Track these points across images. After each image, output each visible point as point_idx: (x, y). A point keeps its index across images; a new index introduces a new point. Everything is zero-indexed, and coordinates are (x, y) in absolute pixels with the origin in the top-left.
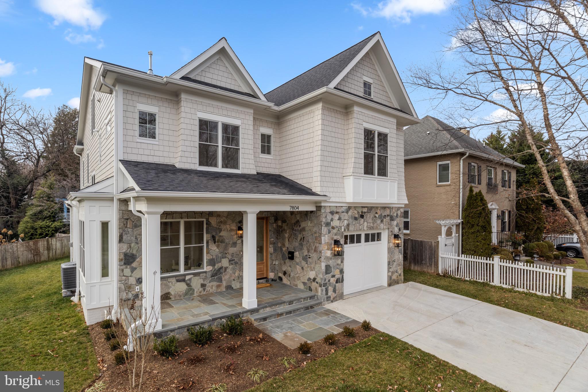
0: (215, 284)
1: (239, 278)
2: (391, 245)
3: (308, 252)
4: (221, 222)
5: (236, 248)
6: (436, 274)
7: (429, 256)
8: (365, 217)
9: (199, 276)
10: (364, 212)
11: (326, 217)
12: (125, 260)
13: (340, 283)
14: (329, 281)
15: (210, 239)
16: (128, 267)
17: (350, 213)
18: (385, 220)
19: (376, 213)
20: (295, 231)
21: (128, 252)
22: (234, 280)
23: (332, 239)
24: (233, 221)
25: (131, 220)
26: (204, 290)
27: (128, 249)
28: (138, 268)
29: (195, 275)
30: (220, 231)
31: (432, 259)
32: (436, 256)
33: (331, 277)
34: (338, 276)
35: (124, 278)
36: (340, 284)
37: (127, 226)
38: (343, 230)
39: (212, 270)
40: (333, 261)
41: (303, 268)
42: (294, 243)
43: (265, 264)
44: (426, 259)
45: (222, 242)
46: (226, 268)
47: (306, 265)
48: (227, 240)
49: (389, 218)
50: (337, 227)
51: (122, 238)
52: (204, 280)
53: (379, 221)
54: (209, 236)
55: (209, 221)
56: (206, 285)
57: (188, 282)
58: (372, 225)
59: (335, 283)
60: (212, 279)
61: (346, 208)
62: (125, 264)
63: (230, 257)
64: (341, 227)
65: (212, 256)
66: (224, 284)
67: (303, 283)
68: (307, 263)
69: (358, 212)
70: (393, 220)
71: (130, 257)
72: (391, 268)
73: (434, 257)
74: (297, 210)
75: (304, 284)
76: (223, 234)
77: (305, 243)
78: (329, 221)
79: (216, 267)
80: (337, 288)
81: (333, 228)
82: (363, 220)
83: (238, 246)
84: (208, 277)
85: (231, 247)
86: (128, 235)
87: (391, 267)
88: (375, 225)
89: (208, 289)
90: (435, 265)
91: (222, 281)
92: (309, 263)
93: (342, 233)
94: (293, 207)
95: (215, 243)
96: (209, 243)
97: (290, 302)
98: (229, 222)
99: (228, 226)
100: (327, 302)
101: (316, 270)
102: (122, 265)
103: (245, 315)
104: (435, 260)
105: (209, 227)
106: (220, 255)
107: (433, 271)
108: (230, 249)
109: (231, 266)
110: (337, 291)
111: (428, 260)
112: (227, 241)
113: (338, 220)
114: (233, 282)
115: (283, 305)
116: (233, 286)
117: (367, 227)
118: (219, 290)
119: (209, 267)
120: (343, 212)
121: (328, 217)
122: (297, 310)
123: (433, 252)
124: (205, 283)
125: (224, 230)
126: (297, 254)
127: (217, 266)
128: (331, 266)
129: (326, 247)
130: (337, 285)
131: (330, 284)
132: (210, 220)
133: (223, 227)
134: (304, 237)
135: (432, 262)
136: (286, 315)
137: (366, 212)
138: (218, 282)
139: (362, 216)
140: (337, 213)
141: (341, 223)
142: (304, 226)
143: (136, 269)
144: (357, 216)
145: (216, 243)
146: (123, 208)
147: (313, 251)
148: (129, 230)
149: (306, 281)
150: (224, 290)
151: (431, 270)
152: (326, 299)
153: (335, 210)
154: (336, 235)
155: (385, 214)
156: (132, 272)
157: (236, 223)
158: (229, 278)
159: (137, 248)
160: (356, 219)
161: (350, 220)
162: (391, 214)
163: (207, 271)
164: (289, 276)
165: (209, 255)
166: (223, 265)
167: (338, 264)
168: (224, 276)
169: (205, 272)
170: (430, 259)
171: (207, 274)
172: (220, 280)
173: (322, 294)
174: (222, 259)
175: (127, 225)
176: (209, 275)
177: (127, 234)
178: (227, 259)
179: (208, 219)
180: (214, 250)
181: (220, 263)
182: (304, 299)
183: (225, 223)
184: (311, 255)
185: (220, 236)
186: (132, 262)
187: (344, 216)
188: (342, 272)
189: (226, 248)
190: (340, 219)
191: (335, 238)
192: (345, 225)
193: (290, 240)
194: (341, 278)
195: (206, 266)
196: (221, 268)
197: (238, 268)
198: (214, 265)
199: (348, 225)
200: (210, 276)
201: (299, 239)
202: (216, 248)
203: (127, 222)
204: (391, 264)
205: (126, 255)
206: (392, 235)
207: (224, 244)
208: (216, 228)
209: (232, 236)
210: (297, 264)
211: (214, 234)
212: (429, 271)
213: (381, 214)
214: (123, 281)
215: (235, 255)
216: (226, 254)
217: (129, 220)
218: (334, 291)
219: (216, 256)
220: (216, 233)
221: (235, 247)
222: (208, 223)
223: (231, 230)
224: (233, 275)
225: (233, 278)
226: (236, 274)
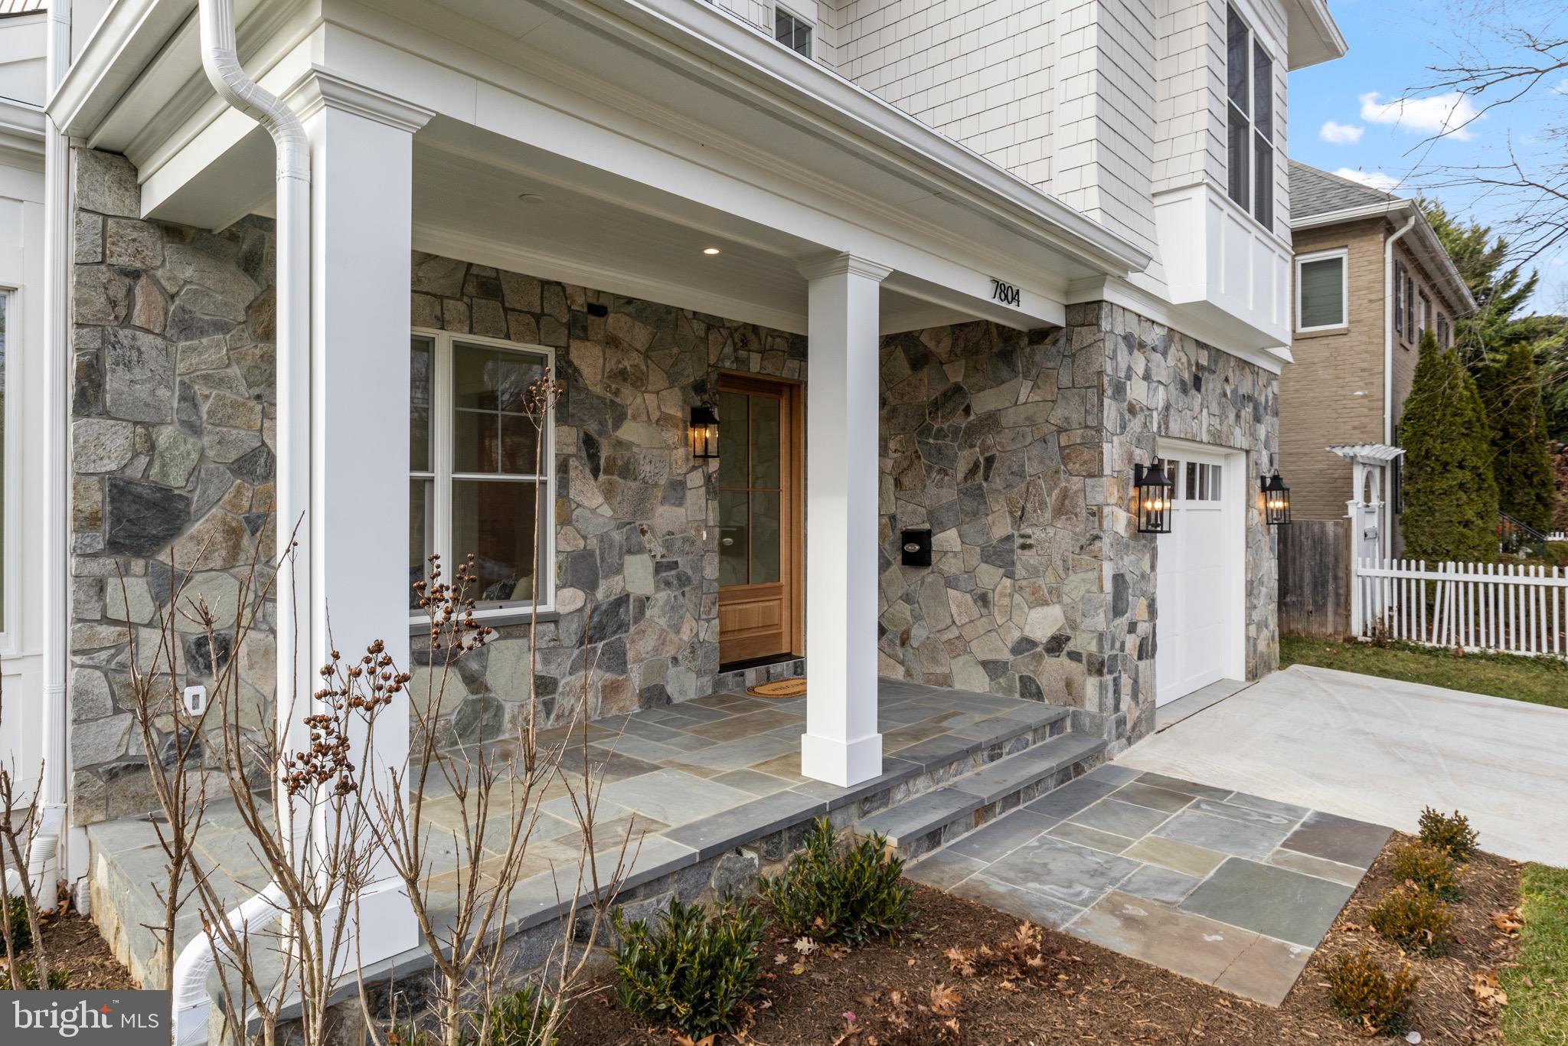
0: (596, 676)
1: (693, 652)
3: (1020, 518)
4: (622, 375)
5: (682, 510)
6: (1345, 640)
7: (1314, 577)
8: (1203, 389)
9: (526, 636)
10: (1202, 367)
11: (1114, 355)
12: (117, 520)
13: (1147, 658)
14: (1122, 647)
15: (572, 450)
16: (138, 565)
17: (1171, 360)
18: (1243, 414)
19: (1227, 381)
20: (940, 434)
21: (136, 472)
23: (1130, 458)
24: (673, 379)
25: (156, 282)
26: (548, 707)
27: (136, 455)
28: (198, 577)
29: (507, 629)
30: (620, 419)
31: (1324, 584)
32: (1341, 574)
33: (1126, 629)
34: (1144, 626)
35: (107, 632)
36: (1149, 663)
37: (129, 316)
38: (1155, 427)
39: (580, 610)
40: (1133, 558)
41: (983, 600)
42: (932, 490)
43: (785, 595)
44: (1301, 588)
45: (627, 471)
46: (643, 602)
47: (1007, 582)
48: (648, 468)
49: (1251, 407)
50: (1141, 410)
51: (99, 386)
52: (547, 657)
53: (1232, 415)
54: (572, 434)
55: (570, 364)
56: (554, 682)
57: (474, 666)
58: (1217, 423)
59: (1136, 658)
60: (583, 655)
62: (114, 546)
63: (659, 551)
64: (1151, 413)
65: (585, 538)
66: (636, 678)
67: (985, 664)
68: (1010, 575)
69: (1189, 363)
70: (1258, 420)
71: (151, 504)
72: (1253, 609)
73: (1336, 578)
75: (993, 668)
76: (629, 431)
77: (998, 483)
78: (1122, 377)
79: (599, 594)
80: (1140, 682)
81: (1132, 411)
82: (1199, 398)
83: (689, 497)
84: (566, 643)
86: (138, 374)
87: (1254, 604)
89: (564, 701)
90: (1337, 605)
91: (625, 663)
92: (1020, 571)
93: (1154, 437)
94: (1002, 288)
95: (595, 473)
96: (572, 474)
97: (993, 748)
98: (657, 378)
99: (651, 399)
100: (1117, 744)
101: (1066, 600)
102: (95, 556)
103: (838, 819)
104: (1337, 588)
105: (573, 394)
106: (617, 537)
107: (1330, 630)
108: (660, 511)
109: (663, 595)
110: (1140, 697)
111: (1307, 590)
112: (646, 469)
113: (1144, 379)
114: (672, 671)
116: (669, 690)
117: (1208, 430)
118: (614, 712)
119: (569, 592)
120: (1155, 349)
121: (1119, 358)
123: (1330, 559)
124: (553, 671)
125: (634, 417)
126: (946, 539)
127: (604, 592)
128: (1127, 579)
129: (1115, 493)
130: (1141, 666)
131: (1124, 663)
132: (574, 356)
133: (631, 399)
134: (990, 461)
135: (1325, 598)
136: (1003, 808)
137: (1206, 369)
138: (609, 669)
139: (1197, 384)
140: (1141, 347)
141: (1150, 397)
142: (991, 406)
143: (184, 578)
144: (1186, 376)
145: (602, 477)
146: (108, 200)
147: (1048, 515)
148: (145, 340)
149: (1006, 655)
150: (636, 709)
151: (1323, 624)
152: (1114, 731)
153: (1136, 331)
155: (1244, 392)
156: (159, 598)
157: (683, 389)
158: (656, 650)
159: (194, 456)
160: (1184, 388)
161: (1172, 389)
162: (1256, 394)
163: (562, 610)
164: (903, 644)
165: (567, 529)
166: (629, 588)
167: (1143, 577)
168: (633, 641)
169: (553, 619)
170: (1319, 585)
171: (563, 625)
172: (617, 660)
173: (1101, 706)
174: (627, 558)
175: (130, 307)
176: (570, 632)
177: (128, 366)
178: (646, 557)
179: (567, 348)
180: (593, 511)
181: (620, 577)
182: (1033, 732)
183: (638, 381)
184: (1037, 534)
185: (619, 443)
186: (160, 541)
187: (1159, 366)
188: (1152, 610)
189: (642, 505)
190: (1147, 376)
191: (1140, 454)
192: (1160, 409)
193: (906, 481)
194: (1150, 638)
195: (558, 588)
196: (623, 600)
197: (691, 606)
198: (589, 585)
199: (1167, 410)
200: (574, 639)
201: (962, 467)
202: (601, 500)
203: (130, 291)
204: (1256, 592)
205: (119, 489)
206: (1256, 477)
207: (633, 485)
208: (602, 399)
209: (668, 447)
210: (951, 582)
211: (592, 428)
212: (1315, 629)
213: (1236, 389)
214: (104, 655)
215: (679, 543)
216: (643, 532)
217: (143, 281)
218: (1135, 694)
219: (602, 538)
220: (602, 423)
221: (680, 502)
222: (567, 373)
223: (664, 421)
224: (672, 636)
225: (670, 651)
226: (686, 635)
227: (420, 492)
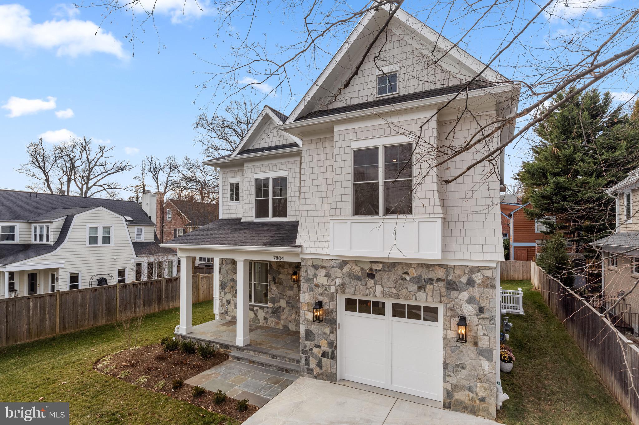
0: (275, 320)
1: (295, 321)
2: (452, 334)
4: (280, 266)
5: (292, 292)
8: (377, 277)
9: (264, 309)
10: (376, 270)
11: (306, 271)
12: (222, 285)
13: (328, 358)
14: (311, 350)
15: (272, 279)
16: (223, 291)
17: (346, 269)
18: (429, 287)
19: (406, 273)
22: (290, 322)
23: (316, 299)
24: (290, 267)
26: (267, 322)
27: (223, 279)
28: (228, 293)
29: (261, 308)
30: (279, 273)
33: (313, 345)
34: (325, 347)
36: (329, 360)
38: (333, 290)
39: (272, 307)
40: (317, 327)
45: (281, 283)
46: (284, 309)
49: (441, 284)
50: (323, 285)
51: (220, 271)
52: (267, 313)
53: (413, 288)
54: (272, 277)
55: (271, 264)
56: (268, 319)
57: (256, 312)
58: (393, 290)
59: (320, 355)
60: (272, 315)
61: (339, 262)
62: (222, 289)
63: (287, 299)
64: (330, 286)
65: (273, 295)
66: (282, 322)
69: (362, 269)
70: (454, 290)
71: (224, 284)
72: (450, 376)
74: (282, 260)
76: (281, 276)
78: (311, 276)
80: (323, 363)
81: (317, 286)
82: (372, 281)
83: (295, 289)
84: (270, 312)
85: (288, 290)
87: (452, 375)
88: (403, 292)
89: (269, 322)
93: (333, 294)
94: (277, 258)
95: (275, 283)
96: (271, 284)
97: (273, 356)
99: (286, 270)
100: (308, 375)
102: (220, 289)
105: (271, 270)
108: (288, 291)
109: (288, 308)
110: (323, 368)
112: (285, 283)
113: (325, 276)
114: (290, 324)
115: (265, 355)
116: (289, 327)
117: (382, 293)
118: (278, 327)
119: (270, 304)
120: (333, 267)
121: (309, 271)
122: (270, 366)
124: (267, 316)
125: (282, 274)
127: (277, 305)
128: (314, 332)
129: (307, 307)
130: (323, 359)
131: (313, 355)
133: (282, 270)
136: (258, 365)
137: (380, 271)
138: (277, 319)
139: (371, 276)
140: (323, 267)
141: (329, 281)
143: (226, 293)
144: (360, 274)
145: (276, 284)
150: (282, 328)
152: (306, 370)
153: (320, 264)
154: (321, 295)
155: (431, 277)
156: (225, 295)
157: (293, 268)
158: (286, 318)
159: (227, 279)
160: (358, 278)
161: (347, 278)
162: (450, 278)
165: (271, 294)
166: (281, 305)
167: (325, 334)
168: (282, 315)
169: (268, 308)
172: (279, 318)
173: (301, 362)
174: (281, 300)
176: (270, 310)
178: (284, 300)
180: (275, 290)
181: (279, 303)
182: (290, 359)
183: (283, 267)
185: (279, 278)
186: (225, 288)
187: (336, 272)
188: (332, 345)
189: (283, 290)
190: (328, 275)
191: (321, 298)
192: (337, 284)
194: (330, 353)
196: (280, 307)
197: (294, 312)
198: (274, 304)
199: (343, 286)
202: (276, 288)
204: (450, 368)
205: (222, 282)
206: (453, 316)
207: (282, 286)
208: (276, 271)
209: (289, 279)
211: (274, 275)
213: (420, 276)
215: (291, 299)
216: (284, 295)
217: (224, 259)
218: (319, 365)
219: (276, 295)
220: (276, 275)
221: (292, 290)
222: (270, 266)
223: (288, 274)
224: (289, 317)
225: (289, 319)
226: (293, 317)
227: (250, 284)
